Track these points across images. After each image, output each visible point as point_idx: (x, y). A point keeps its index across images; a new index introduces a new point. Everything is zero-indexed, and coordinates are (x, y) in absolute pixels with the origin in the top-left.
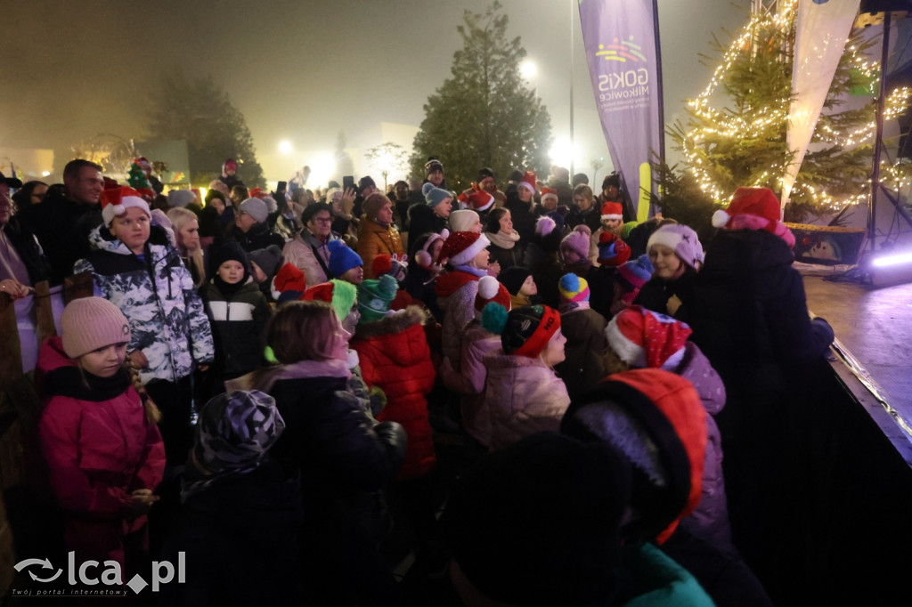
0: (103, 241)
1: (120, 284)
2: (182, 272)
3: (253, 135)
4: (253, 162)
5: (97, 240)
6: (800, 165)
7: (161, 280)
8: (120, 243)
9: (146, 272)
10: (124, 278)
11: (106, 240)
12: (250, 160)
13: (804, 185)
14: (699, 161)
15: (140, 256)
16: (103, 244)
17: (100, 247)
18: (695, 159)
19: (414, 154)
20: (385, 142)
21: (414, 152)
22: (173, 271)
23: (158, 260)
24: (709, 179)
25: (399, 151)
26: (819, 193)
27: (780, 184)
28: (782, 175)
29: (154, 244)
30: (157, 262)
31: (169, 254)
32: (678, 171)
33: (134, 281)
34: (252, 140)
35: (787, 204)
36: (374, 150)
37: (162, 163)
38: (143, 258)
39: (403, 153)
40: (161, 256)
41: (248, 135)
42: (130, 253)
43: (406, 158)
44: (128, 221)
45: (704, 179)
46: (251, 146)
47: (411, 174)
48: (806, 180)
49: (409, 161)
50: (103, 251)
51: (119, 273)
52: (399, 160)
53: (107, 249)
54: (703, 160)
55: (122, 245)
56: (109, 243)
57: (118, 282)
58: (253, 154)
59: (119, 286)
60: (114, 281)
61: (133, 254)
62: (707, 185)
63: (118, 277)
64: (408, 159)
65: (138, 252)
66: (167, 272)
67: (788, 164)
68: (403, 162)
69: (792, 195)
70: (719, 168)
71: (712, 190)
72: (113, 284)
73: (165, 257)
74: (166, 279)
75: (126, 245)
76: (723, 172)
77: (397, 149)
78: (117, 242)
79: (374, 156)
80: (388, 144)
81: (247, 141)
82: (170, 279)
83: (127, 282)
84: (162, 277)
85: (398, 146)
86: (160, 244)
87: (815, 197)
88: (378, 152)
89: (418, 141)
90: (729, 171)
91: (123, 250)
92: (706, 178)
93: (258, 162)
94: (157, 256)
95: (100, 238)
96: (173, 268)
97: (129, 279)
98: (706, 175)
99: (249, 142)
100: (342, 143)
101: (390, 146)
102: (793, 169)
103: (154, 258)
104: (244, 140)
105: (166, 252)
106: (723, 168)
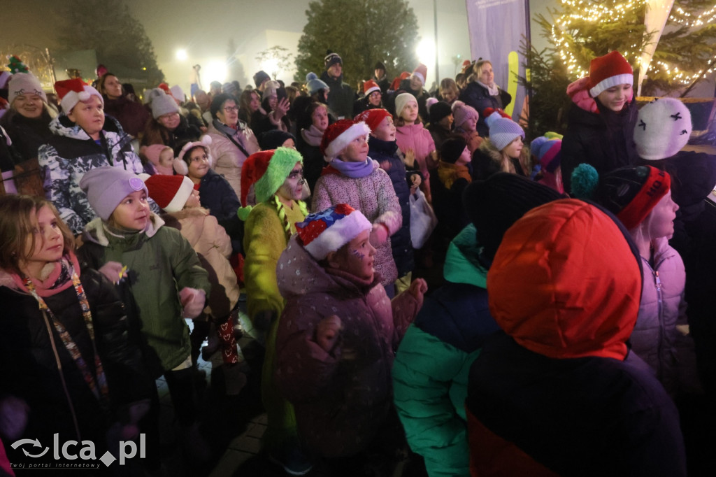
0: (64, 128)
1: (83, 166)
2: (134, 157)
3: (153, 44)
4: (155, 69)
5: (58, 128)
6: (656, 45)
7: (117, 163)
8: (79, 129)
9: (104, 155)
10: (85, 161)
11: (66, 127)
12: (152, 67)
13: (659, 63)
14: (567, 45)
15: (97, 141)
16: (64, 131)
17: (61, 134)
18: (563, 44)
19: (299, 56)
20: (273, 46)
21: (299, 53)
22: (126, 155)
23: (113, 144)
24: (575, 61)
25: (285, 54)
26: (672, 70)
27: (638, 63)
28: (640, 54)
29: (108, 130)
30: (113, 147)
31: (121, 140)
32: (546, 55)
33: (94, 163)
34: (153, 48)
35: (644, 80)
36: (264, 54)
37: (77, 70)
38: (99, 143)
39: (289, 55)
40: (116, 142)
41: (149, 44)
42: (89, 138)
43: (292, 60)
44: (89, 108)
45: (570, 61)
46: (152, 53)
47: (297, 73)
48: (662, 58)
49: (295, 62)
50: (64, 137)
51: (81, 156)
52: (286, 62)
53: (68, 135)
54: (569, 44)
55: (82, 131)
56: (69, 129)
57: (80, 164)
58: (155, 62)
59: (82, 169)
60: (77, 164)
61: (91, 139)
62: (574, 66)
63: (80, 160)
64: (294, 60)
65: (95, 137)
66: (121, 156)
67: (646, 44)
68: (289, 63)
69: (648, 73)
70: (584, 51)
71: (578, 71)
72: (76, 166)
73: (118, 143)
74: (122, 162)
75: (85, 131)
76: (588, 54)
77: (283, 52)
78: (76, 128)
79: (263, 59)
80: (275, 48)
81: (148, 50)
82: (125, 162)
83: (88, 165)
84: (118, 160)
85: (284, 49)
86: (113, 131)
87: (668, 72)
88: (267, 56)
89: (303, 43)
90: (593, 52)
91: (82, 135)
92: (573, 59)
93: (160, 68)
94: (112, 142)
95: (61, 126)
96: (126, 153)
97: (90, 162)
98: (572, 57)
99: (150, 51)
100: (232, 48)
101: (277, 50)
102: (650, 48)
103: (110, 143)
104: (146, 49)
105: (119, 138)
106: (588, 50)
